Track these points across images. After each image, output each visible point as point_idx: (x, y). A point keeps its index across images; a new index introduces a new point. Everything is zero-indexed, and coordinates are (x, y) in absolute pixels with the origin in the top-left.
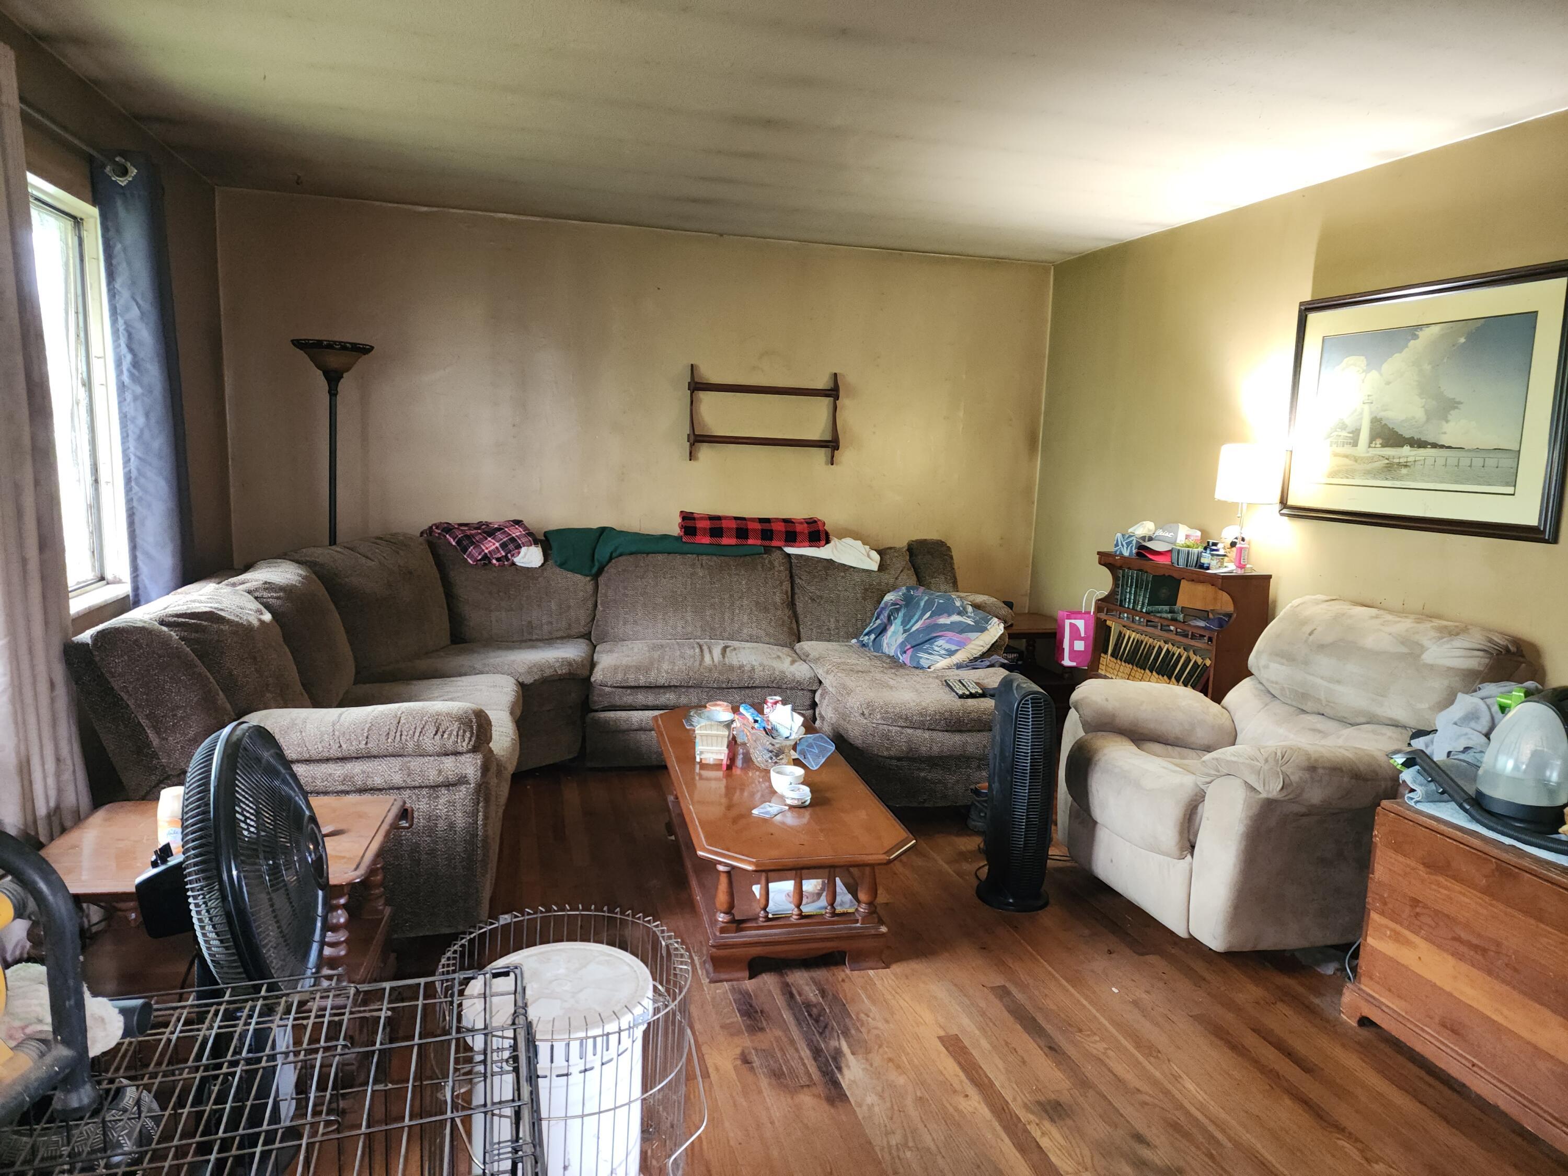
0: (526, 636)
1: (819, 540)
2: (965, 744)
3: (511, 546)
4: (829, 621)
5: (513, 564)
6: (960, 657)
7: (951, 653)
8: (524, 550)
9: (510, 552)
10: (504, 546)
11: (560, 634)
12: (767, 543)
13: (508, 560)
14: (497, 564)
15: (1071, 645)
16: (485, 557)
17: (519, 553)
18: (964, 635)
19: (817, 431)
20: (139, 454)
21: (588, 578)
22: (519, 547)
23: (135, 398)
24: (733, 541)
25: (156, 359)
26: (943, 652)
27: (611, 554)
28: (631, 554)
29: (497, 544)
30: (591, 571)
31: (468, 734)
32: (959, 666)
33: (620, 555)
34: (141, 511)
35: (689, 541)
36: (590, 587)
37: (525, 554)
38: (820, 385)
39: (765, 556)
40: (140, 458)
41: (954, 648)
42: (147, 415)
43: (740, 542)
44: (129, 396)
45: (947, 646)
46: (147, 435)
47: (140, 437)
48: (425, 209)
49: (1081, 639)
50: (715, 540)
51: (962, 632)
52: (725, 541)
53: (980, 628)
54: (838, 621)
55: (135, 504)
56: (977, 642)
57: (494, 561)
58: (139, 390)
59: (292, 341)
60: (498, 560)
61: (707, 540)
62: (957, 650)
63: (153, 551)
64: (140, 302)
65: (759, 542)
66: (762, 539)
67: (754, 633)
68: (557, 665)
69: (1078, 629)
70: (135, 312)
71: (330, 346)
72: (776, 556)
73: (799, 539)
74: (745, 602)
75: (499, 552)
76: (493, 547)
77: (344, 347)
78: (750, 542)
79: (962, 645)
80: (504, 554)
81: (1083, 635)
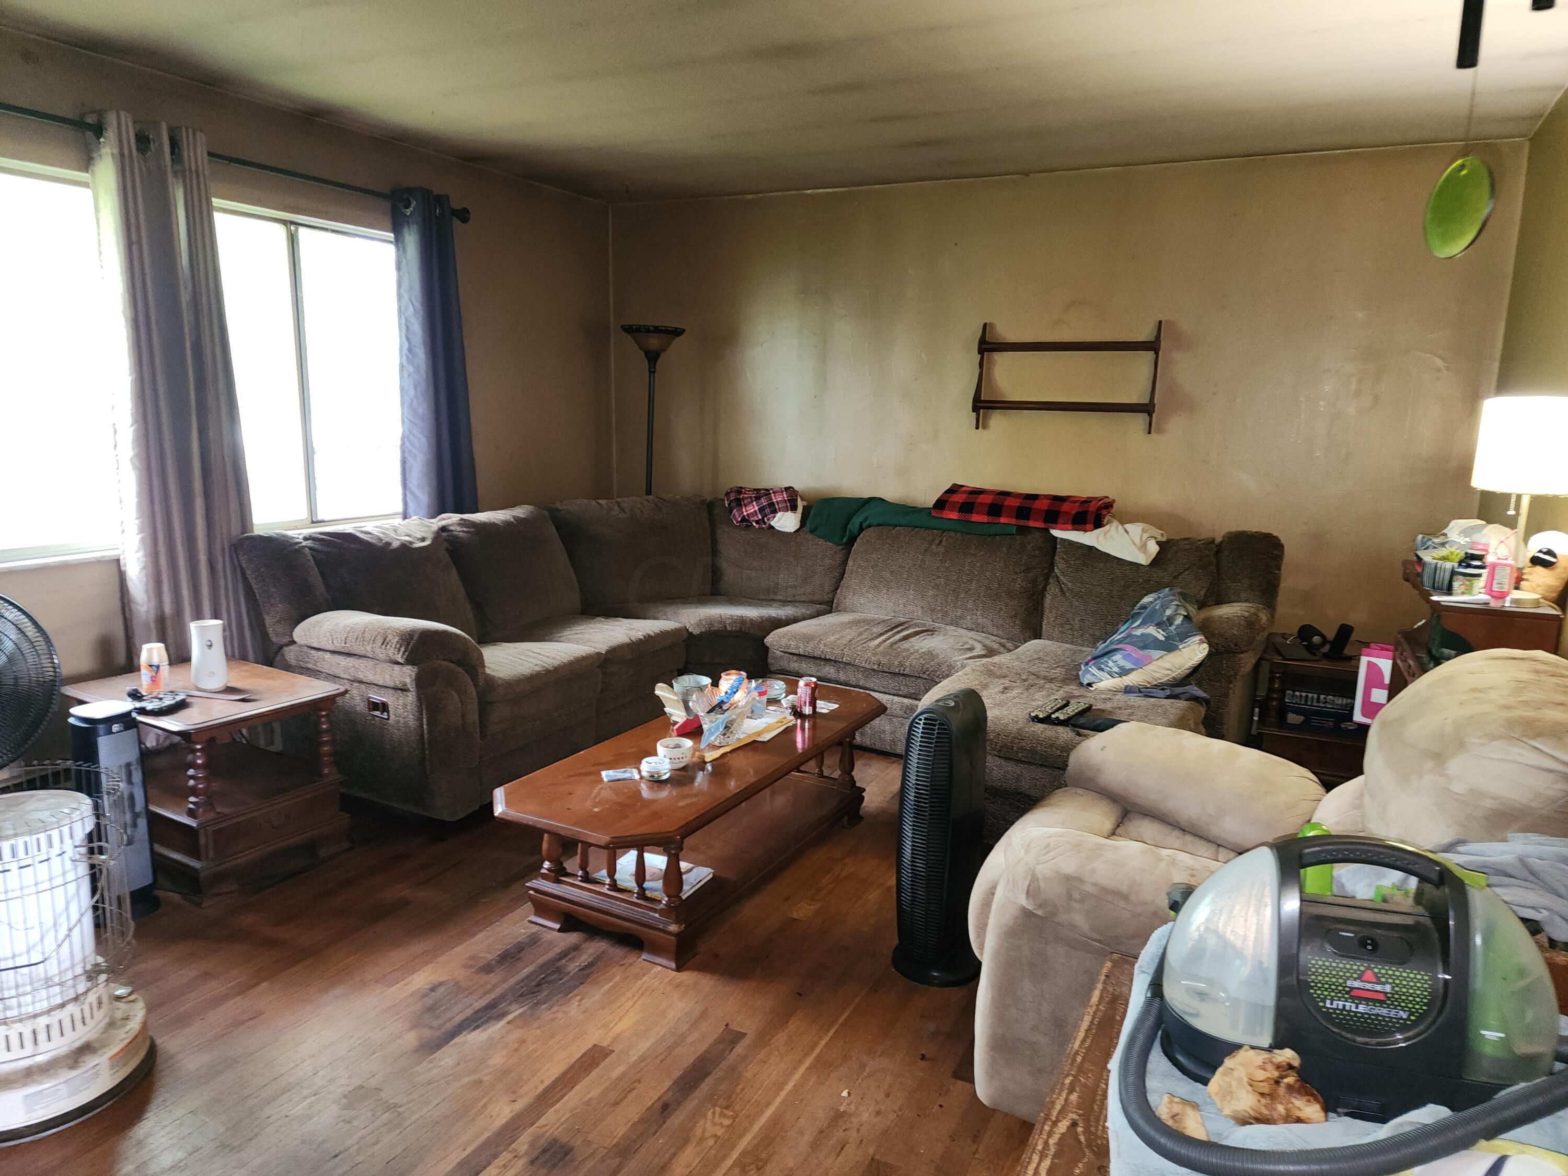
0: (772, 596)
1: (1085, 523)
2: (1018, 779)
3: (767, 511)
4: (1074, 620)
5: (772, 527)
6: (1132, 679)
7: (1124, 672)
8: (779, 515)
9: (766, 516)
10: (761, 510)
11: (804, 598)
12: (1023, 523)
13: (765, 523)
14: (757, 526)
15: (1367, 694)
16: (744, 520)
17: (774, 517)
18: (1147, 652)
19: (1135, 394)
20: (411, 418)
21: (840, 547)
22: (775, 512)
23: (409, 375)
24: (985, 519)
25: (422, 346)
26: (1116, 669)
27: (861, 524)
28: (879, 525)
29: (756, 508)
30: (842, 540)
31: (403, 649)
32: (1128, 690)
33: (869, 526)
34: (410, 461)
35: (936, 515)
36: (839, 557)
37: (780, 519)
38: (1142, 337)
39: (1018, 537)
40: (410, 421)
41: (1128, 666)
42: (415, 388)
43: (991, 519)
44: (405, 374)
45: (1122, 663)
46: (415, 403)
47: (411, 405)
48: (751, 196)
49: (1381, 686)
50: (965, 516)
51: (1145, 647)
52: (975, 518)
53: (1169, 646)
54: (1083, 620)
55: (406, 455)
56: (1160, 663)
57: (754, 524)
58: (411, 369)
59: (622, 326)
60: (757, 522)
61: (954, 515)
62: (1132, 670)
63: (417, 492)
64: (414, 302)
65: (1014, 521)
66: (1017, 518)
67: (979, 621)
68: (728, 622)
69: (1380, 673)
70: (411, 309)
71: (648, 330)
72: (1034, 539)
73: (1061, 520)
74: (974, 586)
75: (757, 515)
76: (753, 510)
77: (657, 330)
78: (1003, 520)
79: (1139, 664)
80: (760, 517)
81: (1387, 680)
